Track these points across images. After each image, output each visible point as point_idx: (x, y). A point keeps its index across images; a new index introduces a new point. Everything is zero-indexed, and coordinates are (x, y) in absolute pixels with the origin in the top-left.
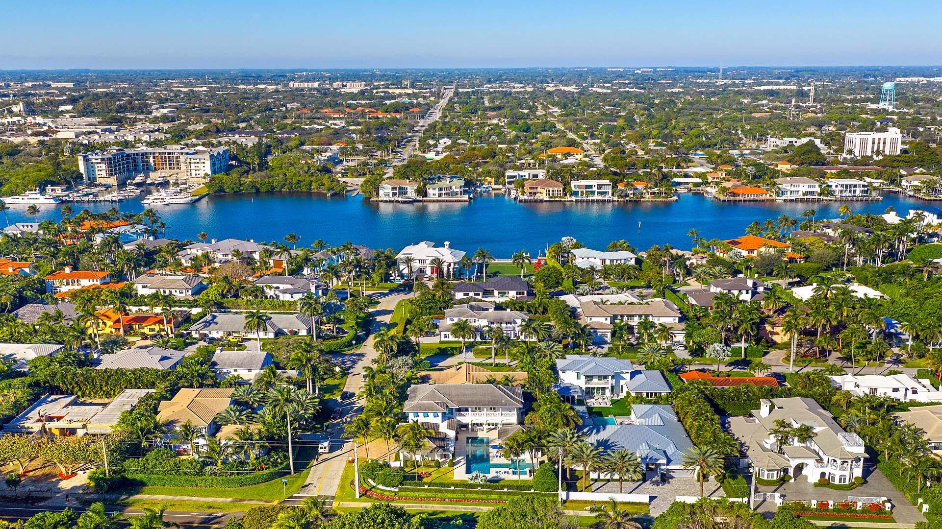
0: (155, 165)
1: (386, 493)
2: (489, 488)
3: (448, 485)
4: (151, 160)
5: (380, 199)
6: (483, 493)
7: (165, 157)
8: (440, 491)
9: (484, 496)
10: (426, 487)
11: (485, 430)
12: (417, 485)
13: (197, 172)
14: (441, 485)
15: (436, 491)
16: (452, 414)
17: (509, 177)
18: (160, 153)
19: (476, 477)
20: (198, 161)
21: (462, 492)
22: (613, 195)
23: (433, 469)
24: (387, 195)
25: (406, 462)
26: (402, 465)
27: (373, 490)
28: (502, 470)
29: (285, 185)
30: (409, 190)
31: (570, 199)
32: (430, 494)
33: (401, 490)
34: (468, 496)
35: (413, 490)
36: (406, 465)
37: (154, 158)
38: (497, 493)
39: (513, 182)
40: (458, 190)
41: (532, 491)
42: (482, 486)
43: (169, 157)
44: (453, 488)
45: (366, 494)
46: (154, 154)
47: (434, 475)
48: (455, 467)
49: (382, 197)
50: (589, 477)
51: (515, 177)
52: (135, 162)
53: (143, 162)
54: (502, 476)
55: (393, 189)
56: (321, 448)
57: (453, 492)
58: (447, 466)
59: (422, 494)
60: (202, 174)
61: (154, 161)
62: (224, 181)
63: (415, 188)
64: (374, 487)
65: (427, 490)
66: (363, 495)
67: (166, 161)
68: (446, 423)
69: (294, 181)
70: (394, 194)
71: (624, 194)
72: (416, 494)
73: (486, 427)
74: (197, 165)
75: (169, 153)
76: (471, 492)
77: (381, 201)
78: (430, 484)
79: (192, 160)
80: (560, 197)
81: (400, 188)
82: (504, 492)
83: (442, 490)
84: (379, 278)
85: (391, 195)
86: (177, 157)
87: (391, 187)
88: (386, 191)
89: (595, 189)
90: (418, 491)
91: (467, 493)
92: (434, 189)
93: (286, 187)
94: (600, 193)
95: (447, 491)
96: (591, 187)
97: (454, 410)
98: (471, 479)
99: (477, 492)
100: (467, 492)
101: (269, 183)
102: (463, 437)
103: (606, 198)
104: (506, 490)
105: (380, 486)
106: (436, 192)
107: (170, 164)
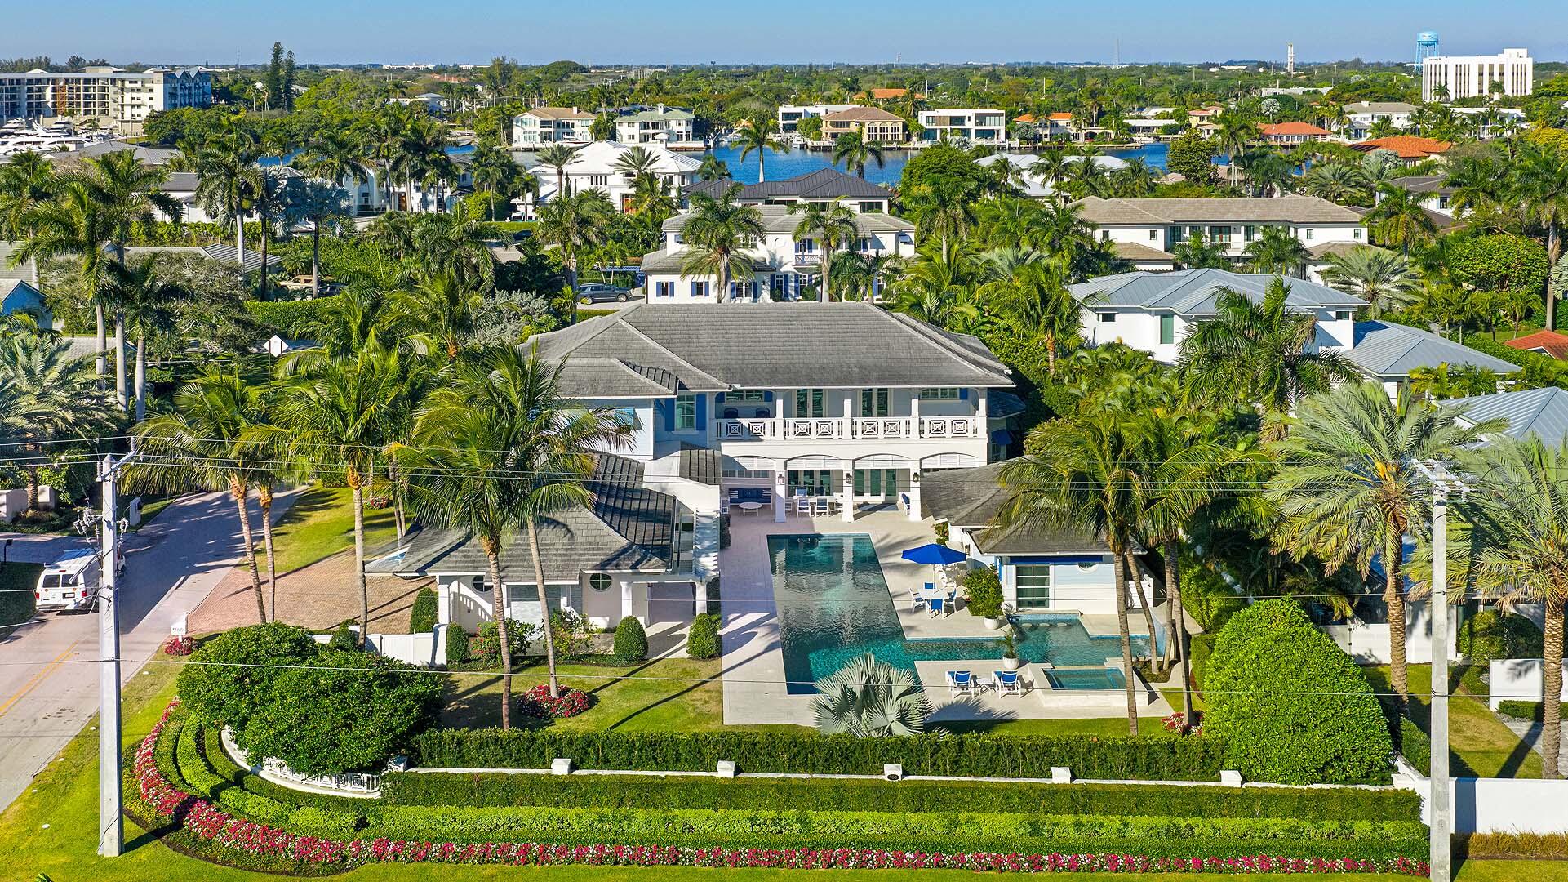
0: (54, 105)
1: (306, 818)
2: (957, 767)
3: (699, 752)
4: (48, 94)
5: (515, 145)
6: (922, 799)
7: (78, 89)
8: (649, 793)
9: (930, 823)
10: (560, 767)
11: (847, 514)
12: (507, 753)
13: (136, 111)
14: (653, 750)
15: (623, 794)
16: (702, 427)
17: (787, 116)
18: (67, 81)
19: (869, 698)
20: (139, 85)
21: (788, 795)
22: (1008, 136)
23: (604, 675)
24: (528, 136)
25: (460, 638)
26: (442, 659)
27: (229, 796)
28: (987, 670)
29: (315, 128)
30: (577, 129)
31: (918, 145)
32: (577, 818)
33: (404, 793)
34: (825, 821)
35: (476, 793)
36: (461, 655)
37: (54, 90)
38: (1007, 801)
39: (794, 127)
40: (682, 129)
41: (1230, 779)
42: (911, 755)
43: (86, 89)
44: (725, 770)
45: (177, 825)
46: (54, 81)
47: (612, 706)
48: (727, 660)
49: (519, 142)
50: (1484, 693)
51: (799, 115)
52: (13, 97)
53: (30, 97)
54: (997, 702)
55: (544, 124)
56: (51, 582)
57: (726, 795)
58: (683, 654)
59: (531, 816)
60: (145, 112)
61: (54, 97)
62: (184, 119)
63: (591, 123)
64: (239, 779)
65: (562, 785)
66: (158, 834)
67: (78, 97)
68: (674, 460)
69: (336, 122)
70: (545, 137)
71: (1030, 135)
72: (494, 815)
73: (847, 498)
74: (135, 95)
75: (87, 81)
76: (841, 799)
77: (517, 150)
78: (582, 751)
79: (127, 83)
80: (899, 142)
81: (559, 125)
82: (1054, 792)
83: (659, 786)
84: (482, 210)
85: (538, 139)
86: (103, 89)
87: (538, 121)
88: (528, 129)
89: (970, 125)
90: (510, 793)
91: (819, 806)
92: (631, 124)
93: (317, 133)
94: (981, 134)
95: (692, 795)
96: (960, 120)
97: (710, 407)
98: (840, 712)
99: (884, 798)
100: (813, 797)
101: (282, 124)
102: (751, 536)
103: (996, 142)
104: (1061, 776)
105: (275, 773)
106: (636, 131)
107: (86, 105)
